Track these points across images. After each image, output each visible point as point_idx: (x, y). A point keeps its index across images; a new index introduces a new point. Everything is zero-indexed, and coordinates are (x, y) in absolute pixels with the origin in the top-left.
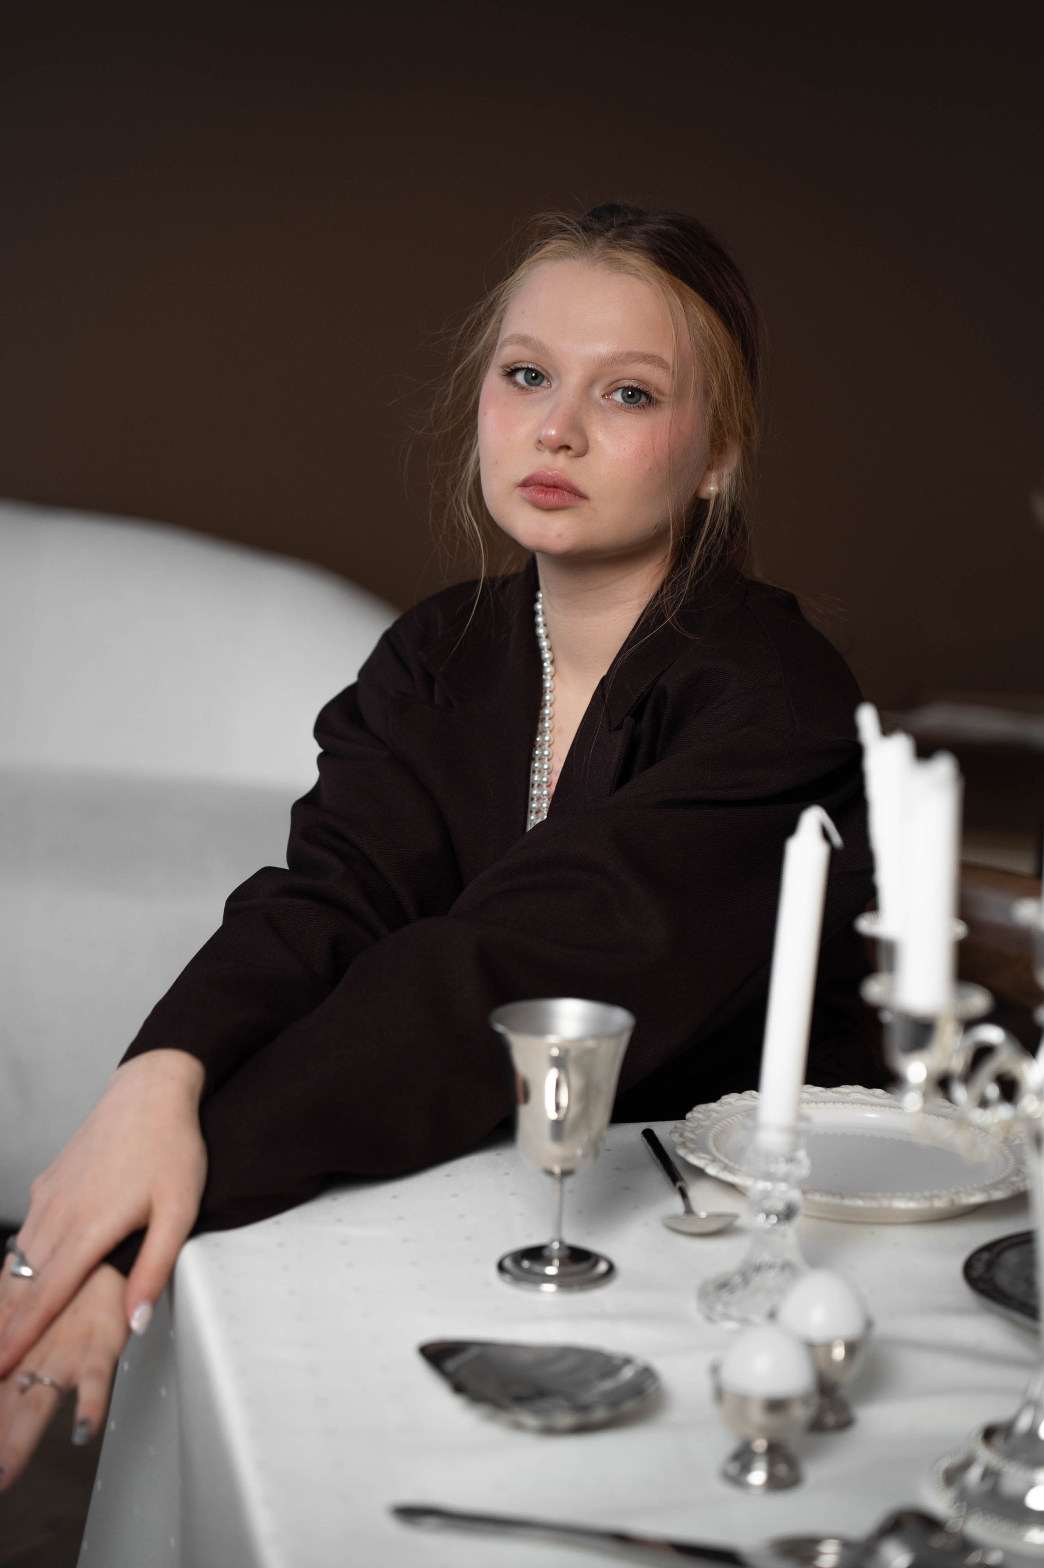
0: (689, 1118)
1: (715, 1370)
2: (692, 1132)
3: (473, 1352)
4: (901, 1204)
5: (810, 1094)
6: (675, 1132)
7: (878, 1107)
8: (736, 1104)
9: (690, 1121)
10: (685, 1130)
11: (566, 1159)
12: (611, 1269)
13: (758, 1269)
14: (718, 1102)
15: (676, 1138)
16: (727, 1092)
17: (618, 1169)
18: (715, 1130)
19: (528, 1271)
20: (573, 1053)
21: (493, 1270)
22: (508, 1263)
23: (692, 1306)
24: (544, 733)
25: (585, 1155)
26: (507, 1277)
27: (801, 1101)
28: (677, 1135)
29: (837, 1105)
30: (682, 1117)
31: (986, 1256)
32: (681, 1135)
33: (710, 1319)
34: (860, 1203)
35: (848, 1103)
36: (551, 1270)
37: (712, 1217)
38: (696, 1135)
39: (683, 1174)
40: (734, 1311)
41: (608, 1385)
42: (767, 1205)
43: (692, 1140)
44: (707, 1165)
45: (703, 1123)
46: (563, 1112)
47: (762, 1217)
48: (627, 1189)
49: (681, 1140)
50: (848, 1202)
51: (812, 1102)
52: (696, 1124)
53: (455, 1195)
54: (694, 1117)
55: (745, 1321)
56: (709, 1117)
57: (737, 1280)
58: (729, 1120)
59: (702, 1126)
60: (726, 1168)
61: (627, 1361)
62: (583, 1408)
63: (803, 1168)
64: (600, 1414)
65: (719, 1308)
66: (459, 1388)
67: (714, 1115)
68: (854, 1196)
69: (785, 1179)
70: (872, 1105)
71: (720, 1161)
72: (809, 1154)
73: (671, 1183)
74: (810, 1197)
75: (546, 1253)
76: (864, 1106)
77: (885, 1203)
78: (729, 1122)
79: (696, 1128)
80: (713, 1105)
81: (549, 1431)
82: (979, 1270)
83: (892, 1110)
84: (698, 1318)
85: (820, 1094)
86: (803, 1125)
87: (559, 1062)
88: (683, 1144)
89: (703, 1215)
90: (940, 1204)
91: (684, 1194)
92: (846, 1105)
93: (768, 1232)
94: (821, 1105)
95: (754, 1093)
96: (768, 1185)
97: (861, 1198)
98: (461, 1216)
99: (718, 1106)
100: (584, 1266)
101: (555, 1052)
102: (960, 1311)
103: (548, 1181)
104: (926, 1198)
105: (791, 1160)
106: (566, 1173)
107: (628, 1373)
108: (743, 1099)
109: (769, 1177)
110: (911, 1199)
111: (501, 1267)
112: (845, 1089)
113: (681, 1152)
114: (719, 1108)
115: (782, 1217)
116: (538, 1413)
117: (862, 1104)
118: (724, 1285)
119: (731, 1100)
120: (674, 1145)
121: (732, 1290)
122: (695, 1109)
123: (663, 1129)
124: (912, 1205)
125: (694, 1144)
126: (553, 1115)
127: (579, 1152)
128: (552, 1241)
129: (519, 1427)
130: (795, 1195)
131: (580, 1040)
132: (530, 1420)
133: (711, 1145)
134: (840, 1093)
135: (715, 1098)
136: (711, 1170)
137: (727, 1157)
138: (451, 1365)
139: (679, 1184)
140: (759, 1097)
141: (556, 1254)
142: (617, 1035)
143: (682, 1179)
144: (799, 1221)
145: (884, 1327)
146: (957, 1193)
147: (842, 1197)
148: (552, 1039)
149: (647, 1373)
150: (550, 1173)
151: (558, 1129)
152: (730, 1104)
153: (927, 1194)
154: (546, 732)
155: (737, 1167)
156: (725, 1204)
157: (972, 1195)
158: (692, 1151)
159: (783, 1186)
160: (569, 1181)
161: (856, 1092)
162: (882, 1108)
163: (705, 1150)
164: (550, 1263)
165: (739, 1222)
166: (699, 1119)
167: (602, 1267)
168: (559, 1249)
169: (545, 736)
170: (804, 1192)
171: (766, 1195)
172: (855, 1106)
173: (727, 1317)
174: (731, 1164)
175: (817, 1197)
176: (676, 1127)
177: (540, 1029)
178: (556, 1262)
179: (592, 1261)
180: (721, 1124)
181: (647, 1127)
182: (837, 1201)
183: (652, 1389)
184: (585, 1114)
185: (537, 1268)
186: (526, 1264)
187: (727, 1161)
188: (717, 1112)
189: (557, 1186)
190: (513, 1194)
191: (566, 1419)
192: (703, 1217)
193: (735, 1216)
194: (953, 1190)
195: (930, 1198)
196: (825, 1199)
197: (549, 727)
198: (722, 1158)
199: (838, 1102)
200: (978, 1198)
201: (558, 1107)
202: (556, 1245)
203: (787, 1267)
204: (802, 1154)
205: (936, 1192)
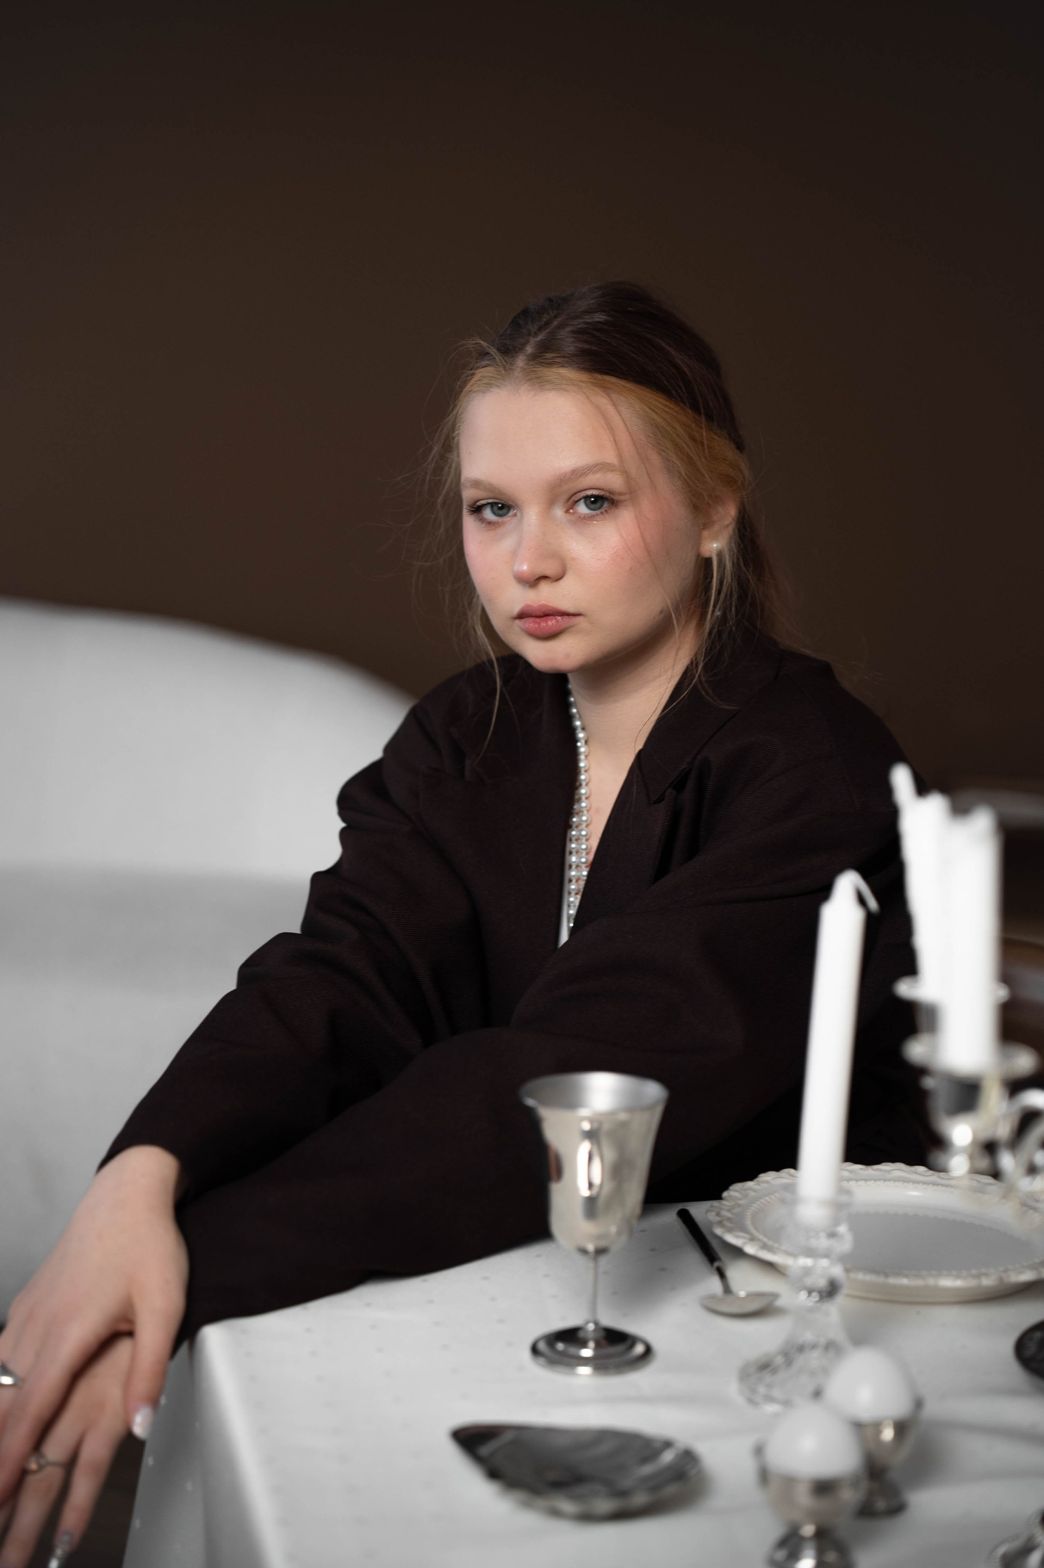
0: (726, 1197)
1: (759, 1451)
2: (729, 1211)
3: (507, 1437)
4: (948, 1282)
5: (851, 1172)
6: (712, 1211)
7: (921, 1184)
8: (773, 1182)
9: (727, 1200)
10: (722, 1209)
11: (599, 1237)
12: (648, 1351)
13: (801, 1349)
14: (756, 1180)
15: (712, 1217)
16: (765, 1170)
17: (653, 1250)
18: (753, 1208)
19: (563, 1354)
20: (606, 1127)
21: (527, 1354)
22: (542, 1346)
23: (733, 1389)
24: (581, 814)
25: (619, 1233)
26: (542, 1360)
27: (841, 1179)
28: (713, 1214)
29: (878, 1183)
30: (718, 1197)
31: (1038, 1335)
32: (718, 1214)
33: (751, 1402)
34: (905, 1281)
35: (889, 1180)
36: (587, 1353)
37: (752, 1296)
38: (733, 1214)
39: (721, 1254)
40: (777, 1393)
41: (647, 1469)
42: (809, 1281)
43: (729, 1219)
44: (745, 1243)
45: (741, 1202)
46: (595, 1191)
47: (803, 1295)
48: (663, 1269)
49: (718, 1219)
50: (892, 1281)
51: (852, 1180)
52: (733, 1203)
53: (485, 1278)
54: (730, 1196)
55: (787, 1403)
56: (746, 1196)
57: (779, 1360)
58: (767, 1198)
59: (739, 1205)
60: (765, 1247)
61: (668, 1444)
62: (623, 1494)
63: (845, 1244)
64: (640, 1499)
65: (762, 1390)
66: (493, 1474)
67: (752, 1194)
68: (899, 1274)
69: (826, 1256)
70: (915, 1182)
71: (759, 1240)
72: (851, 1229)
73: (708, 1264)
74: (852, 1275)
75: (581, 1334)
76: (906, 1184)
77: (931, 1281)
78: (766, 1200)
79: (733, 1207)
80: (750, 1184)
81: (587, 1518)
82: (1031, 1349)
83: (935, 1187)
84: (740, 1400)
85: (862, 1172)
86: (844, 1198)
87: (591, 1135)
88: (720, 1223)
89: (742, 1294)
90: (988, 1282)
91: (722, 1274)
92: (887, 1183)
93: (811, 1310)
94: (862, 1183)
95: (792, 1171)
96: (808, 1262)
97: (906, 1276)
98: (493, 1299)
99: (755, 1185)
100: (620, 1348)
101: (586, 1126)
102: (1013, 1392)
103: (581, 1260)
104: (974, 1276)
105: (832, 1235)
106: (600, 1252)
107: (668, 1457)
108: (781, 1177)
109: (810, 1252)
110: (958, 1277)
111: (535, 1350)
112: (886, 1167)
113: (718, 1231)
114: (757, 1187)
115: (824, 1294)
116: (574, 1498)
117: (904, 1182)
118: (765, 1366)
119: (769, 1178)
120: (711, 1224)
121: (775, 1371)
122: (732, 1188)
123: (699, 1210)
124: (959, 1283)
125: (731, 1223)
126: (585, 1192)
127: (613, 1229)
128: (588, 1323)
129: (556, 1513)
130: (837, 1271)
131: (612, 1113)
132: (567, 1506)
133: (748, 1223)
134: (881, 1170)
135: (752, 1177)
136: (750, 1249)
137: (765, 1236)
138: (485, 1450)
139: (716, 1264)
140: (797, 1175)
141: (591, 1335)
142: (650, 1108)
143: (719, 1259)
144: (840, 1299)
145: (933, 1409)
146: (1006, 1271)
147: (886, 1275)
148: (584, 1112)
149: (689, 1457)
150: (583, 1251)
151: (591, 1206)
152: (767, 1182)
153: (974, 1272)
154: (583, 812)
155: (776, 1245)
156: (765, 1283)
157: (1021, 1273)
158: (730, 1231)
159: (824, 1262)
160: (603, 1260)
161: (897, 1169)
162: (925, 1186)
163: (743, 1229)
164: (584, 1344)
165: (780, 1303)
166: (736, 1197)
167: (639, 1349)
168: (595, 1330)
169: (582, 815)
170: (847, 1271)
171: (807, 1271)
172: (897, 1183)
173: (769, 1399)
174: (770, 1243)
175: (860, 1276)
176: (712, 1206)
177: (571, 1102)
178: (592, 1344)
179: (629, 1343)
180: (758, 1203)
181: (682, 1208)
182: (881, 1279)
183: (693, 1472)
184: (618, 1192)
185: (572, 1350)
186: (560, 1346)
187: (765, 1240)
188: (754, 1191)
189: (591, 1265)
190: (546, 1276)
191: (604, 1505)
192: (743, 1296)
193: (775, 1296)
194: (1001, 1269)
195: (978, 1276)
196: (869, 1277)
197: (585, 807)
198: (761, 1237)
199: (880, 1180)
200: (1027, 1276)
201: (591, 1185)
202: (591, 1327)
203: (831, 1347)
204: (843, 1229)
205: (983, 1270)
